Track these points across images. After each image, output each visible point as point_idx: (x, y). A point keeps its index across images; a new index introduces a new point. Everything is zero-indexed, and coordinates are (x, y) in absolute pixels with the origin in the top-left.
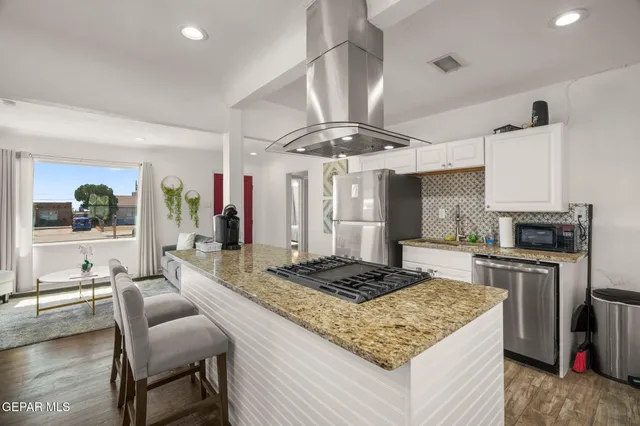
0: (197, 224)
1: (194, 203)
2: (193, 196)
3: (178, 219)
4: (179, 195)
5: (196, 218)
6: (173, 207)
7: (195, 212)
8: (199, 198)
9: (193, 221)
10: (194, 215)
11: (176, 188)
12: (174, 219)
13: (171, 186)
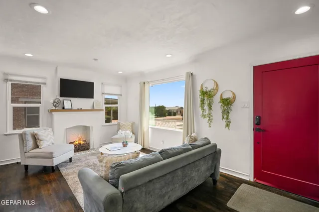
3: (210, 120)
4: (211, 96)
5: (227, 118)
6: (206, 107)
7: (226, 113)
8: (234, 98)
9: (224, 122)
10: (225, 117)
11: (209, 89)
12: (207, 118)
13: (205, 89)
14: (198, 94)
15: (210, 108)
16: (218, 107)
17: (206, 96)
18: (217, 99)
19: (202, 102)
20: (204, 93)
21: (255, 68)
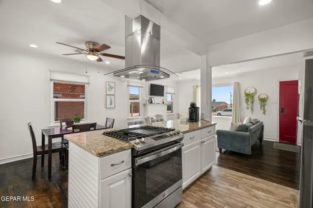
0: (264, 113)
1: (263, 101)
2: (263, 97)
3: (252, 110)
4: (253, 97)
5: (264, 109)
6: (249, 103)
7: (263, 106)
8: (267, 98)
9: (262, 111)
10: (263, 108)
11: (251, 92)
12: (250, 110)
13: (248, 93)
14: (243, 95)
15: (252, 102)
16: (257, 103)
17: (250, 97)
18: (256, 98)
19: (247, 100)
20: (247, 95)
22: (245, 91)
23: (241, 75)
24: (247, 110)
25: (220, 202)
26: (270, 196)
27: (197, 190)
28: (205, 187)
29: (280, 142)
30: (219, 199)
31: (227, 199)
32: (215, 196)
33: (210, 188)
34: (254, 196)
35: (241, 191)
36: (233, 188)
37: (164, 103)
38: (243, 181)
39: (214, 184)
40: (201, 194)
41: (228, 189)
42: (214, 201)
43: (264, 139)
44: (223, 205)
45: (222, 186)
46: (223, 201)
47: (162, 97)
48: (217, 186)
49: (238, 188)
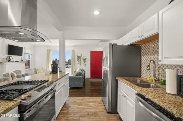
1: (85, 60)
2: (84, 58)
3: (80, 64)
4: (80, 58)
5: (85, 64)
6: (79, 61)
7: (85, 62)
8: (86, 58)
9: (84, 65)
11: (80, 56)
12: (79, 64)
13: (78, 56)
14: (76, 57)
15: (80, 61)
16: (82, 61)
17: (79, 57)
18: (82, 58)
19: (78, 59)
20: (78, 57)
21: (91, 52)
22: (77, 55)
23: (75, 46)
24: (78, 64)
25: (76, 117)
26: (95, 104)
27: (62, 117)
28: (67, 112)
29: (91, 78)
30: (76, 116)
31: (79, 114)
32: (73, 115)
33: (70, 112)
34: (90, 106)
35: (84, 106)
36: (80, 107)
37: (22, 61)
38: (83, 101)
39: (71, 108)
40: (65, 118)
41: (78, 108)
42: (74, 118)
43: (86, 78)
44: (79, 118)
45: (75, 107)
46: (78, 116)
47: (20, 57)
48: (72, 109)
49: (82, 106)
